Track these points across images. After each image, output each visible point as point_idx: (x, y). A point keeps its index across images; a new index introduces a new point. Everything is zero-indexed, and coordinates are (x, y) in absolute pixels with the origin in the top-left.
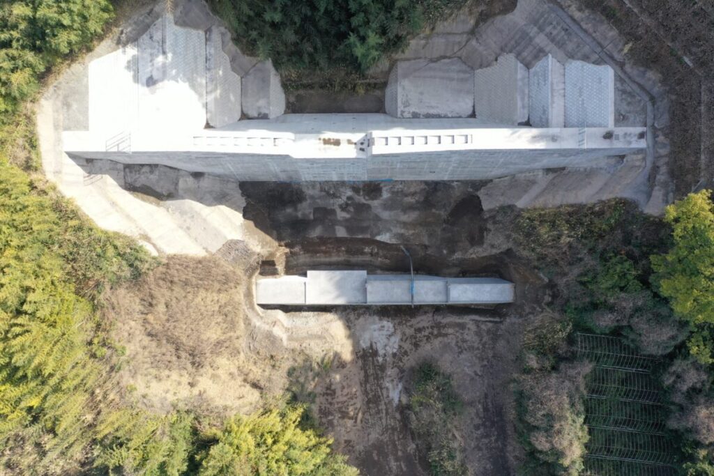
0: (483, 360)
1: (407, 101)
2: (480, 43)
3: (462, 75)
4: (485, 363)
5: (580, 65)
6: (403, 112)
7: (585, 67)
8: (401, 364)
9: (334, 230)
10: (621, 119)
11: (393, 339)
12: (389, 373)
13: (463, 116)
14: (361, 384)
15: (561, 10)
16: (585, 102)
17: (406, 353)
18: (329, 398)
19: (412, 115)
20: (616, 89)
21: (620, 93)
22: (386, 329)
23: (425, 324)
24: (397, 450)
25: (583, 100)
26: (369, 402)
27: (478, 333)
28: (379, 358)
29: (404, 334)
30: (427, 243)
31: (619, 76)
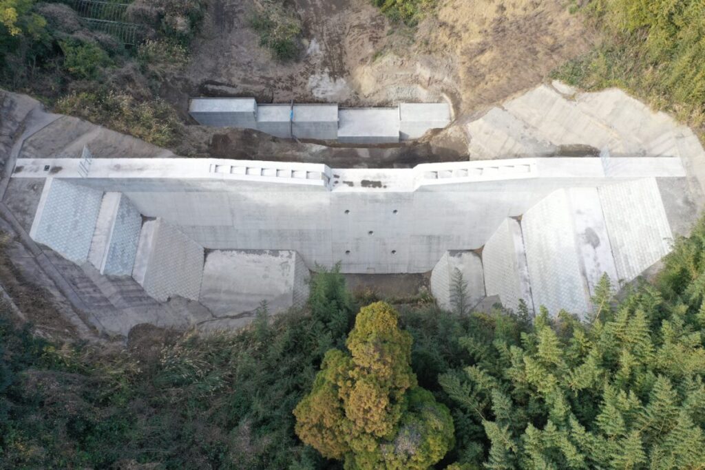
0: (228, 56)
1: (283, 269)
2: (186, 319)
3: (214, 296)
4: (226, 54)
5: (68, 255)
6: (290, 257)
7: (63, 250)
8: (307, 66)
9: (371, 154)
10: (36, 187)
11: (314, 84)
12: (319, 60)
13: (219, 251)
14: (345, 53)
15: (76, 305)
16: (73, 213)
17: (302, 74)
18: (374, 35)
19: (278, 253)
20: (32, 216)
21: (28, 212)
22: (320, 92)
23: (280, 91)
24: (314, 10)
25: (75, 216)
26: (338, 41)
27: (230, 75)
28: (328, 71)
29: (303, 88)
30: (273, 143)
31: (25, 229)
